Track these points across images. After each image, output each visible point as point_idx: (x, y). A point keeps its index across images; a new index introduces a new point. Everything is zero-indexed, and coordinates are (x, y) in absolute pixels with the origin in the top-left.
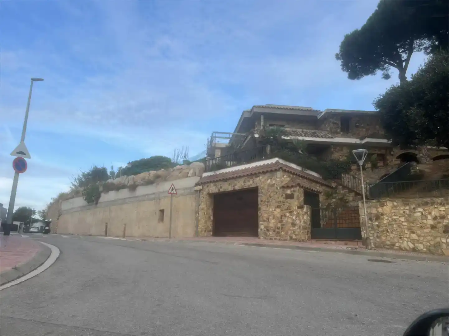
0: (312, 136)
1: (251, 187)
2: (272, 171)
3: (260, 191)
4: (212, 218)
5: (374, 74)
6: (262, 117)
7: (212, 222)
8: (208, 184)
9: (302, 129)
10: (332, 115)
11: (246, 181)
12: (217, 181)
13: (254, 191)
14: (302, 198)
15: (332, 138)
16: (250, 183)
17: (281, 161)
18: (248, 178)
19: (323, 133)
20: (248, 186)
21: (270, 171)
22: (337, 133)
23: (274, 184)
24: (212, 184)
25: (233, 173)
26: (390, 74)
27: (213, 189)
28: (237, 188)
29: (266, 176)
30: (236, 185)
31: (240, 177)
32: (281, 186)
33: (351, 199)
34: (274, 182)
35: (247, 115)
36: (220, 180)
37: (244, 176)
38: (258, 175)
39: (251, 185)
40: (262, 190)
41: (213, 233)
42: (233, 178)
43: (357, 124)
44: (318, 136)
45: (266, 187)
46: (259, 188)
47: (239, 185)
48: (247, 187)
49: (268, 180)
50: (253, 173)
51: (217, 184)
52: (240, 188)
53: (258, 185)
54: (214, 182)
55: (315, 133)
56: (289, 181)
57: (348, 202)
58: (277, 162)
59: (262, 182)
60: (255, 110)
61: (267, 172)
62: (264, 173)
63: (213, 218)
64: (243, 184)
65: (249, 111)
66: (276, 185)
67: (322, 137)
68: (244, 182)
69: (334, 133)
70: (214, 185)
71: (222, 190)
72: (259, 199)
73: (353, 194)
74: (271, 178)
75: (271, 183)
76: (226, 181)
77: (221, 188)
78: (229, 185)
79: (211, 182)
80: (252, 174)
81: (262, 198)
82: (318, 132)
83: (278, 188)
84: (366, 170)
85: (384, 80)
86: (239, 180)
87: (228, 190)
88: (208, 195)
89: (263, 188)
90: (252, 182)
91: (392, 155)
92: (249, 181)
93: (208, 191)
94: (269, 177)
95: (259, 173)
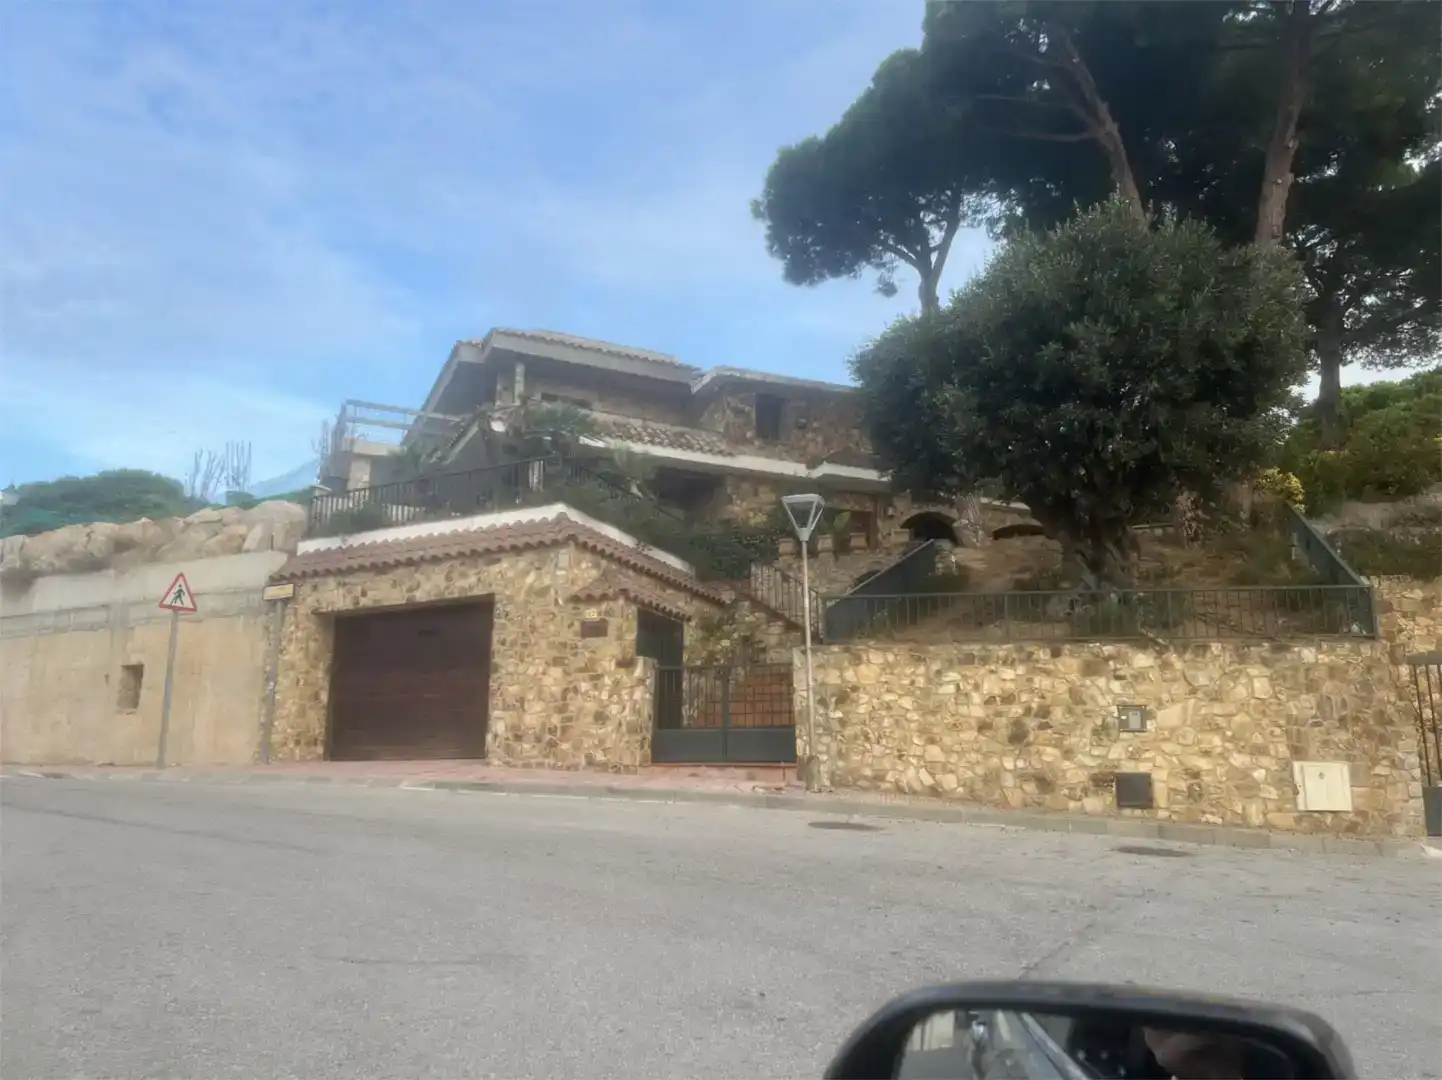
0: (671, 445)
1: (469, 594)
2: (541, 545)
3: (499, 610)
4: (324, 697)
5: (855, 277)
6: (520, 369)
7: (324, 712)
8: (317, 580)
9: (644, 420)
10: (732, 386)
11: (455, 575)
12: (350, 571)
13: (477, 612)
14: (631, 637)
15: (730, 454)
16: (468, 583)
17: (575, 516)
18: (462, 564)
19: (704, 437)
20: (462, 589)
21: (536, 545)
22: (749, 442)
23: (548, 588)
24: (332, 582)
25: (410, 545)
26: (898, 284)
27: (336, 597)
28: (420, 596)
29: (522, 563)
30: (418, 586)
31: (435, 560)
32: (568, 594)
33: (773, 640)
34: (547, 581)
35: (467, 356)
36: (362, 568)
37: (448, 557)
38: (497, 557)
39: (471, 588)
40: (505, 605)
41: (326, 750)
42: (410, 563)
43: (802, 420)
44: (689, 447)
45: (522, 596)
46: (497, 597)
47: (429, 587)
48: (456, 595)
49: (527, 573)
50: (480, 547)
51: (351, 579)
52: (433, 598)
53: (494, 589)
54: (340, 572)
55: (682, 435)
56: (597, 580)
57: (764, 650)
58: (561, 519)
59: (505, 578)
60: (500, 343)
61: (528, 547)
62: (516, 550)
63: (330, 699)
64: (443, 584)
65: (477, 344)
66: (552, 592)
67: (701, 449)
68: (448, 578)
69: (737, 441)
70: (339, 584)
71: (364, 602)
72: (496, 637)
73: (776, 629)
74: (539, 569)
75: (537, 585)
76: (385, 573)
77: (364, 594)
78: (395, 585)
79: (328, 573)
80: (474, 553)
81: (504, 632)
82: (691, 433)
83: (560, 602)
84: (821, 555)
85: (880, 296)
86: (425, 567)
87: (385, 603)
88: (313, 616)
89: (510, 599)
90: (473, 579)
91: (892, 517)
92: (464, 575)
93: (316, 605)
94: (532, 563)
95: (501, 550)
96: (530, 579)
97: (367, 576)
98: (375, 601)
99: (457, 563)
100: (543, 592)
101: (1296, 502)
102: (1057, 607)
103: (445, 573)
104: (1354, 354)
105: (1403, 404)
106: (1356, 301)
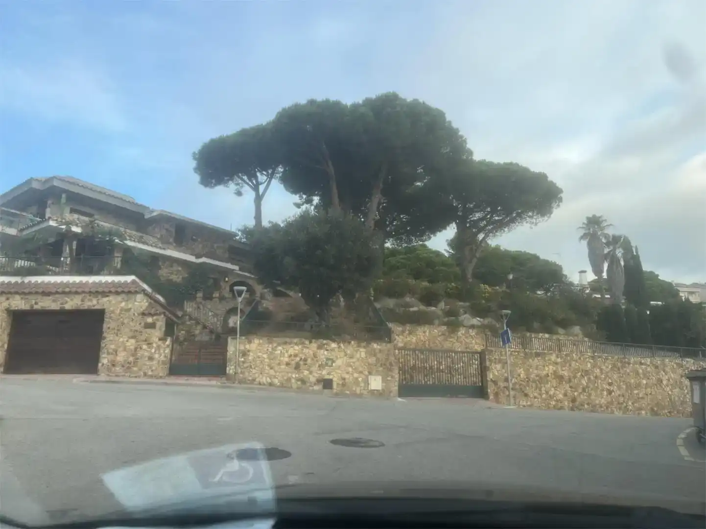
0: (139, 242)
1: (93, 308)
2: (130, 292)
3: (107, 315)
8: (9, 296)
9: (125, 228)
11: (86, 300)
12: (30, 293)
13: (98, 316)
14: (164, 329)
15: (164, 249)
16: (92, 303)
17: (137, 280)
18: (90, 296)
19: (151, 240)
20: (89, 306)
21: (127, 292)
22: (169, 243)
23: (130, 309)
24: (18, 297)
26: (243, 192)
27: (19, 303)
28: (68, 307)
29: (119, 298)
30: (67, 302)
31: (77, 293)
32: (139, 312)
34: (130, 306)
35: (35, 185)
36: (37, 293)
37: (84, 292)
38: (107, 294)
39: (94, 306)
40: (110, 314)
41: (4, 369)
42: (64, 293)
43: (194, 237)
44: (144, 243)
45: (118, 312)
46: (106, 311)
47: (72, 303)
48: (86, 308)
49: (122, 302)
50: (100, 290)
51: (29, 297)
52: (74, 308)
53: (105, 307)
54: (24, 293)
55: (142, 237)
58: (133, 282)
59: (111, 304)
60: (56, 183)
61: (123, 292)
62: (117, 293)
64: (80, 303)
66: (132, 310)
67: (152, 246)
68: (82, 301)
69: (165, 242)
70: (22, 298)
71: (36, 307)
72: (105, 326)
74: (127, 301)
75: (126, 308)
76: (49, 296)
77: (36, 303)
78: (54, 301)
79: (17, 293)
80: (97, 292)
81: (108, 324)
82: (146, 237)
83: (136, 314)
84: (214, 299)
86: (72, 296)
87: (50, 308)
88: (5, 311)
89: (113, 312)
90: (95, 302)
91: (227, 282)
92: (90, 300)
93: (8, 306)
94: (123, 299)
95: (110, 292)
96: (123, 304)
97: (39, 297)
98: (42, 307)
99: (87, 295)
100: (129, 310)
103: (81, 298)
104: (389, 240)
105: (401, 256)
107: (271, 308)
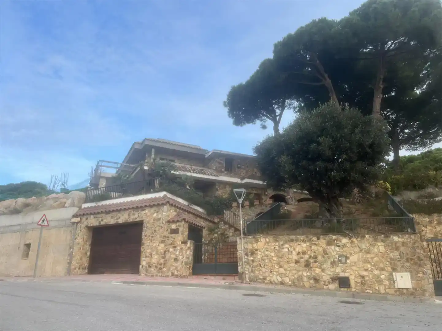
0: (199, 173)
1: (136, 220)
2: (158, 205)
3: (144, 225)
4: (88, 254)
5: (254, 124)
6: (153, 150)
7: (88, 258)
8: (87, 216)
9: (191, 166)
10: (217, 156)
11: (131, 214)
12: (98, 213)
13: (138, 226)
14: (186, 233)
15: (217, 176)
16: (135, 217)
17: (169, 195)
18: (133, 211)
19: (210, 171)
20: (133, 219)
21: (157, 205)
22: (222, 172)
24: (92, 217)
25: (118, 205)
26: (267, 126)
27: (93, 222)
28: (120, 221)
29: (152, 210)
30: (119, 218)
31: (125, 210)
32: (166, 220)
33: (231, 234)
34: (160, 216)
35: (137, 147)
36: (102, 212)
37: (129, 208)
38: (144, 208)
39: (136, 219)
40: (147, 224)
41: (88, 271)
42: (117, 211)
43: (239, 166)
44: (205, 174)
45: (152, 221)
46: (144, 221)
47: (123, 218)
48: (131, 221)
49: (154, 213)
50: (139, 206)
51: (98, 216)
52: (124, 222)
53: (144, 218)
54: (95, 214)
55: (202, 170)
56: (176, 215)
57: (228, 237)
58: (165, 196)
59: (148, 216)
60: (147, 143)
61: (154, 205)
62: (151, 206)
63: (90, 255)
64: (127, 218)
65: (140, 143)
66: (161, 219)
67: (208, 174)
68: (129, 215)
69: (219, 172)
70: (94, 217)
71: (102, 223)
72: (143, 234)
73: (232, 230)
74: (157, 212)
75: (157, 217)
76: (109, 214)
77: (102, 220)
78: (112, 217)
79: (91, 214)
80: (137, 207)
81: (146, 233)
82: (205, 170)
83: (164, 222)
84: (245, 207)
85: (261, 129)
86: (122, 212)
87: (110, 223)
88: (86, 228)
89: (148, 222)
90: (137, 216)
91: (267, 195)
92: (134, 214)
93: (87, 224)
94: (155, 211)
95: (146, 206)
96: (155, 215)
97: (103, 215)
98: (105, 223)
99: (132, 210)
100: (159, 219)
101: (389, 191)
102: (318, 224)
103: (128, 214)
104: (403, 147)
105: (418, 161)
106: (402, 131)
107: (293, 210)
